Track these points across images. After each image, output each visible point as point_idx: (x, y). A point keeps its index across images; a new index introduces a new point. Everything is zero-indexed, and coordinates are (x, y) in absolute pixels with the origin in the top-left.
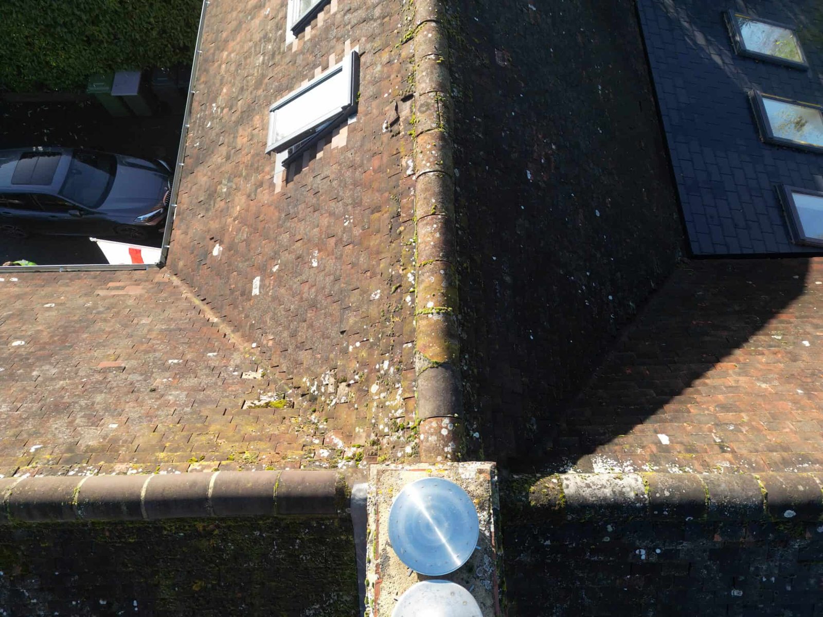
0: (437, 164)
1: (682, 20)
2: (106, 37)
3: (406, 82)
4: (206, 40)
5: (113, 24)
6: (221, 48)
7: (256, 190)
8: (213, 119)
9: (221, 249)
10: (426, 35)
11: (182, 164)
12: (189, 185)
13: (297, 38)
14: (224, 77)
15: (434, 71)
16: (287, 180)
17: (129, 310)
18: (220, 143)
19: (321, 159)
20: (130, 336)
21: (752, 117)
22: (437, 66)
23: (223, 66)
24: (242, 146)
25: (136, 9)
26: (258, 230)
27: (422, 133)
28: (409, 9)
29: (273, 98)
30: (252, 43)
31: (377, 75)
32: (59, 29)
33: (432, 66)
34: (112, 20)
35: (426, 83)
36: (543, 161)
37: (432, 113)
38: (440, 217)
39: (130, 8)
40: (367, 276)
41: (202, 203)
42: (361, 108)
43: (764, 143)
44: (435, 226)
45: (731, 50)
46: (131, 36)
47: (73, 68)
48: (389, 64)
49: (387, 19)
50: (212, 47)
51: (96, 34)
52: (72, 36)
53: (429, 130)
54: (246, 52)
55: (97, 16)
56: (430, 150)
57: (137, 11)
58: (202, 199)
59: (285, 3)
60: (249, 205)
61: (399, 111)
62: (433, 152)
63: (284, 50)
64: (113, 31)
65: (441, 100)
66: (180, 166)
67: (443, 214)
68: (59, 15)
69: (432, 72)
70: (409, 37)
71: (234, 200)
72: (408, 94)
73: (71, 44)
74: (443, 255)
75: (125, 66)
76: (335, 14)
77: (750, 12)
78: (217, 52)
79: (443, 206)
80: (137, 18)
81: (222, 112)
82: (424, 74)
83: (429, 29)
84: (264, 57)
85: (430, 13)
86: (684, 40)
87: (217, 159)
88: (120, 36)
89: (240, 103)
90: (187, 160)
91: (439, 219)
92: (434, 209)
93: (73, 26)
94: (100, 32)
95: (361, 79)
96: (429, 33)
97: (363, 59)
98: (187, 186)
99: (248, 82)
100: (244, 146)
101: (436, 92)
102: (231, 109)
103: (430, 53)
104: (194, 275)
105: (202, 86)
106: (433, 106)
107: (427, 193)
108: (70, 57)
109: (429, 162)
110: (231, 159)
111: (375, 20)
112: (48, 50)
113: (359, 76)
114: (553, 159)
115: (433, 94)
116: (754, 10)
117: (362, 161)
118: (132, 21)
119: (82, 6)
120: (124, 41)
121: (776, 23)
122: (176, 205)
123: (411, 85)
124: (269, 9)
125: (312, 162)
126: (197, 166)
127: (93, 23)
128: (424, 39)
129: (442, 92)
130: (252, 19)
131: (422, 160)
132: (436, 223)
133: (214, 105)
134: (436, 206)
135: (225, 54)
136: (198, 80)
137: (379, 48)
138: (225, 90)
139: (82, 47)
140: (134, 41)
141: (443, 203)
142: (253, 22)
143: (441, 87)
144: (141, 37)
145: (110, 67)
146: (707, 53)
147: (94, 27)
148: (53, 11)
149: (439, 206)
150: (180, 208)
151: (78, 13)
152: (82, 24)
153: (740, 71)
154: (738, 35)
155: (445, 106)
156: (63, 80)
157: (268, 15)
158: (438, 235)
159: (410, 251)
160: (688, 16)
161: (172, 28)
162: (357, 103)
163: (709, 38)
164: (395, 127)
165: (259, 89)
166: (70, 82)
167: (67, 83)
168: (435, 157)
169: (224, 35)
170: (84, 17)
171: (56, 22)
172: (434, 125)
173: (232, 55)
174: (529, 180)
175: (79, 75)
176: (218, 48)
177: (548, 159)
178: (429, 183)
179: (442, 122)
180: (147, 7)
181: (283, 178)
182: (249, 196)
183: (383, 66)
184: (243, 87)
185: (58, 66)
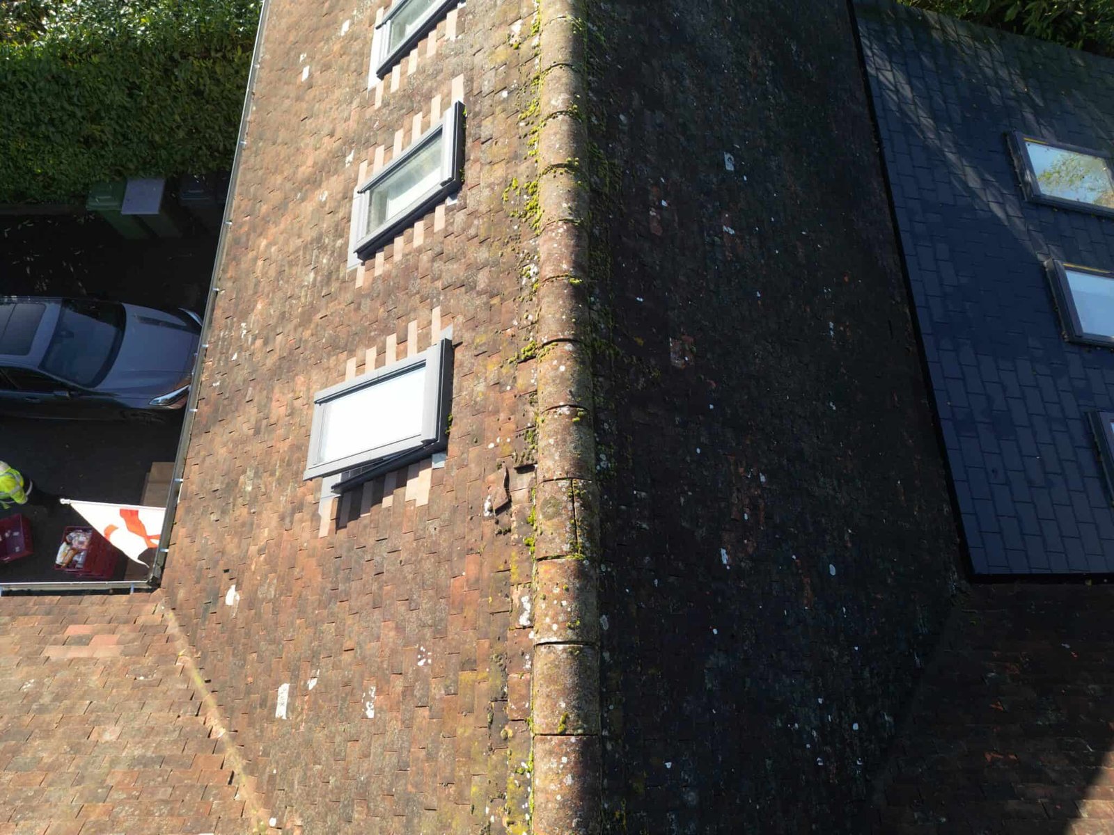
0: (570, 627)
1: (946, 150)
2: (111, 138)
3: (523, 437)
4: (239, 207)
5: (121, 122)
6: (259, 231)
7: (293, 514)
8: (241, 349)
9: (238, 598)
10: (557, 369)
11: (195, 410)
12: (202, 453)
13: (363, 264)
14: (260, 282)
15: (568, 438)
16: (339, 523)
17: (88, 702)
18: (247, 399)
19: (388, 509)
20: (79, 780)
21: (1051, 300)
22: (573, 428)
23: (260, 263)
24: (278, 420)
25: (153, 103)
26: (291, 592)
27: (545, 558)
28: (531, 300)
29: (324, 355)
30: (300, 240)
31: (478, 399)
32: (43, 128)
33: (566, 428)
34: (119, 117)
35: (554, 459)
36: (746, 517)
37: (563, 522)
38: (573, 739)
39: (145, 103)
40: (449, 794)
41: (217, 494)
42: (452, 447)
43: (1069, 342)
44: (564, 760)
45: (1019, 195)
46: (147, 137)
47: (67, 176)
48: (498, 387)
49: (496, 301)
50: (245, 222)
51: (97, 134)
52: (62, 137)
53: (558, 557)
54: (291, 254)
55: (98, 112)
56: (559, 599)
57: (155, 106)
58: (217, 486)
59: (349, 194)
60: (280, 535)
61: (511, 488)
62: (564, 603)
63: (344, 277)
64: (120, 130)
65: (579, 494)
66: (192, 413)
67: (580, 731)
68: (43, 111)
69: (564, 441)
70: (529, 354)
71: (260, 513)
72: (525, 462)
73: (62, 146)
74: (578, 823)
75: (141, 173)
76: (419, 251)
77: (1044, 132)
78: (252, 236)
79: (578, 715)
80: (154, 114)
81: (253, 343)
82: (552, 441)
83: (562, 357)
84: (316, 274)
85: (564, 325)
86: (950, 183)
87: (243, 423)
88: (131, 136)
89: (279, 337)
90: (202, 405)
91: (572, 744)
92: (564, 722)
93: (63, 124)
94: (103, 131)
95: (454, 391)
96: (560, 364)
97: (459, 354)
98: (199, 453)
99: (291, 307)
100: (280, 422)
101: (571, 479)
102: (266, 343)
103: (562, 404)
104: (197, 624)
105: (229, 284)
106: (566, 507)
107: (552, 687)
108: (61, 163)
109: (557, 622)
110: (262, 435)
111: (479, 294)
112: (30, 153)
113: (452, 383)
114: (762, 506)
115: (565, 483)
116: (1050, 129)
117: (450, 554)
118: (149, 118)
119: (75, 99)
120: (137, 144)
121: (1082, 149)
122: (181, 480)
123: (531, 446)
124: (326, 193)
125: (375, 507)
126: (214, 424)
127: (93, 121)
128: (552, 374)
129: (580, 478)
130: (303, 200)
131: (546, 615)
132: (566, 754)
133: (243, 325)
134: (567, 717)
135: (264, 243)
136: (224, 271)
137: (484, 349)
138: (259, 306)
139: (77, 150)
140: (152, 144)
141: (579, 708)
142: (302, 204)
143: (580, 468)
144: (162, 138)
145: (119, 173)
146: (983, 201)
147: (93, 126)
148: (33, 106)
149: (572, 717)
150: (187, 487)
151: (70, 108)
152: (76, 121)
153: (1031, 228)
154: (1028, 172)
155: (585, 505)
156: (53, 189)
157: (325, 203)
158: (568, 780)
159: (522, 788)
160: (956, 144)
161: (207, 127)
162: (446, 436)
163: (987, 176)
164: (504, 517)
165: (306, 328)
166: (63, 192)
167: (59, 192)
168: (566, 612)
169: (264, 208)
170: (79, 114)
171: (38, 120)
172: (566, 548)
173: (273, 249)
174: (725, 565)
175: (75, 183)
176: (253, 228)
177: (754, 508)
178: (557, 666)
179: (580, 540)
180: (169, 102)
181: (332, 514)
182: (282, 519)
183: (488, 387)
184: (284, 312)
185: (45, 174)
